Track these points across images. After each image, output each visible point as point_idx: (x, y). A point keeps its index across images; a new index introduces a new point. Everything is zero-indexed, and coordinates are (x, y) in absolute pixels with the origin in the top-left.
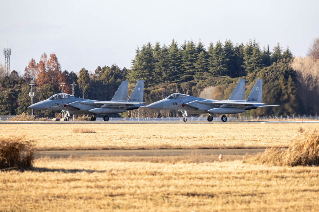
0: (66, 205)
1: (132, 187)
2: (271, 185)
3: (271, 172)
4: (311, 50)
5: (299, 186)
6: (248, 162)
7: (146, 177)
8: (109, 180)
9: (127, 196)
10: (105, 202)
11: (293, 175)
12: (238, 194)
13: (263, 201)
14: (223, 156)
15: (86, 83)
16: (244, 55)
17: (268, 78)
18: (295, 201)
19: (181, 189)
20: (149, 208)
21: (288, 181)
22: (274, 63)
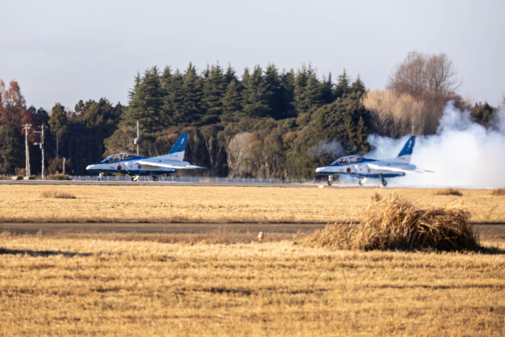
0: (34, 303)
1: (131, 279)
2: (334, 278)
3: (334, 258)
4: (392, 80)
5: (376, 280)
6: (301, 243)
7: (151, 264)
8: (97, 267)
9: (123, 292)
10: (90, 299)
11: (367, 264)
12: (285, 290)
13: (323, 302)
14: (265, 234)
15: (62, 124)
16: (294, 86)
17: (328, 121)
18: (369, 301)
19: (203, 282)
20: (156, 310)
21: (359, 272)
22: (338, 99)
